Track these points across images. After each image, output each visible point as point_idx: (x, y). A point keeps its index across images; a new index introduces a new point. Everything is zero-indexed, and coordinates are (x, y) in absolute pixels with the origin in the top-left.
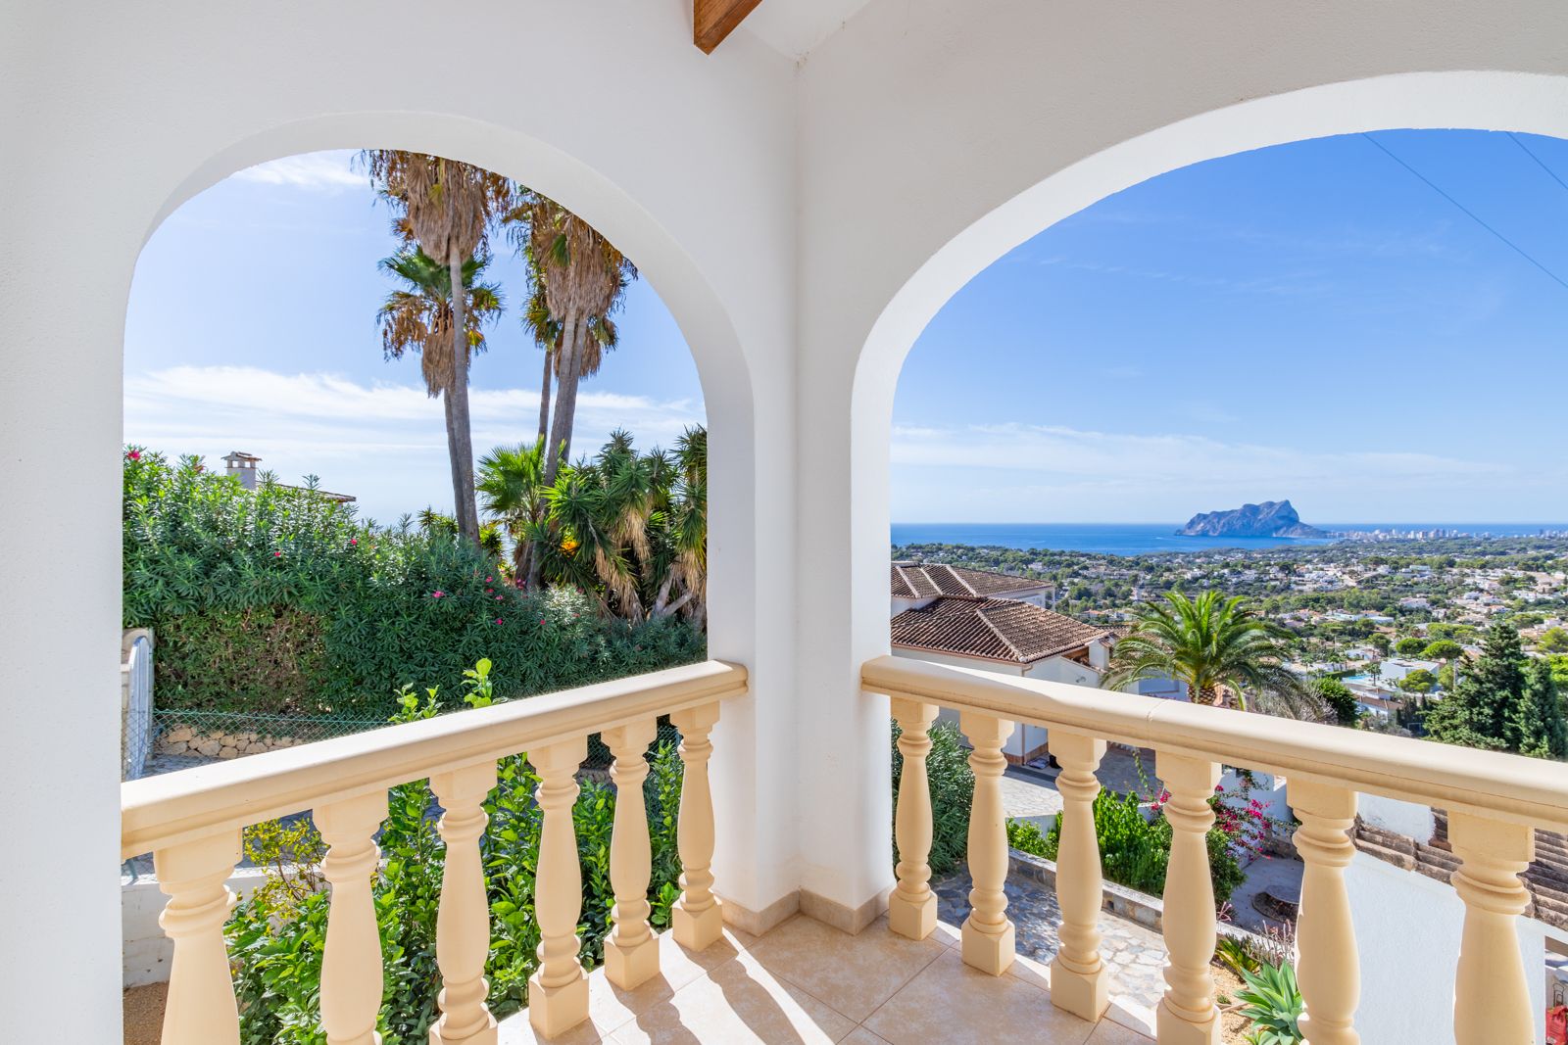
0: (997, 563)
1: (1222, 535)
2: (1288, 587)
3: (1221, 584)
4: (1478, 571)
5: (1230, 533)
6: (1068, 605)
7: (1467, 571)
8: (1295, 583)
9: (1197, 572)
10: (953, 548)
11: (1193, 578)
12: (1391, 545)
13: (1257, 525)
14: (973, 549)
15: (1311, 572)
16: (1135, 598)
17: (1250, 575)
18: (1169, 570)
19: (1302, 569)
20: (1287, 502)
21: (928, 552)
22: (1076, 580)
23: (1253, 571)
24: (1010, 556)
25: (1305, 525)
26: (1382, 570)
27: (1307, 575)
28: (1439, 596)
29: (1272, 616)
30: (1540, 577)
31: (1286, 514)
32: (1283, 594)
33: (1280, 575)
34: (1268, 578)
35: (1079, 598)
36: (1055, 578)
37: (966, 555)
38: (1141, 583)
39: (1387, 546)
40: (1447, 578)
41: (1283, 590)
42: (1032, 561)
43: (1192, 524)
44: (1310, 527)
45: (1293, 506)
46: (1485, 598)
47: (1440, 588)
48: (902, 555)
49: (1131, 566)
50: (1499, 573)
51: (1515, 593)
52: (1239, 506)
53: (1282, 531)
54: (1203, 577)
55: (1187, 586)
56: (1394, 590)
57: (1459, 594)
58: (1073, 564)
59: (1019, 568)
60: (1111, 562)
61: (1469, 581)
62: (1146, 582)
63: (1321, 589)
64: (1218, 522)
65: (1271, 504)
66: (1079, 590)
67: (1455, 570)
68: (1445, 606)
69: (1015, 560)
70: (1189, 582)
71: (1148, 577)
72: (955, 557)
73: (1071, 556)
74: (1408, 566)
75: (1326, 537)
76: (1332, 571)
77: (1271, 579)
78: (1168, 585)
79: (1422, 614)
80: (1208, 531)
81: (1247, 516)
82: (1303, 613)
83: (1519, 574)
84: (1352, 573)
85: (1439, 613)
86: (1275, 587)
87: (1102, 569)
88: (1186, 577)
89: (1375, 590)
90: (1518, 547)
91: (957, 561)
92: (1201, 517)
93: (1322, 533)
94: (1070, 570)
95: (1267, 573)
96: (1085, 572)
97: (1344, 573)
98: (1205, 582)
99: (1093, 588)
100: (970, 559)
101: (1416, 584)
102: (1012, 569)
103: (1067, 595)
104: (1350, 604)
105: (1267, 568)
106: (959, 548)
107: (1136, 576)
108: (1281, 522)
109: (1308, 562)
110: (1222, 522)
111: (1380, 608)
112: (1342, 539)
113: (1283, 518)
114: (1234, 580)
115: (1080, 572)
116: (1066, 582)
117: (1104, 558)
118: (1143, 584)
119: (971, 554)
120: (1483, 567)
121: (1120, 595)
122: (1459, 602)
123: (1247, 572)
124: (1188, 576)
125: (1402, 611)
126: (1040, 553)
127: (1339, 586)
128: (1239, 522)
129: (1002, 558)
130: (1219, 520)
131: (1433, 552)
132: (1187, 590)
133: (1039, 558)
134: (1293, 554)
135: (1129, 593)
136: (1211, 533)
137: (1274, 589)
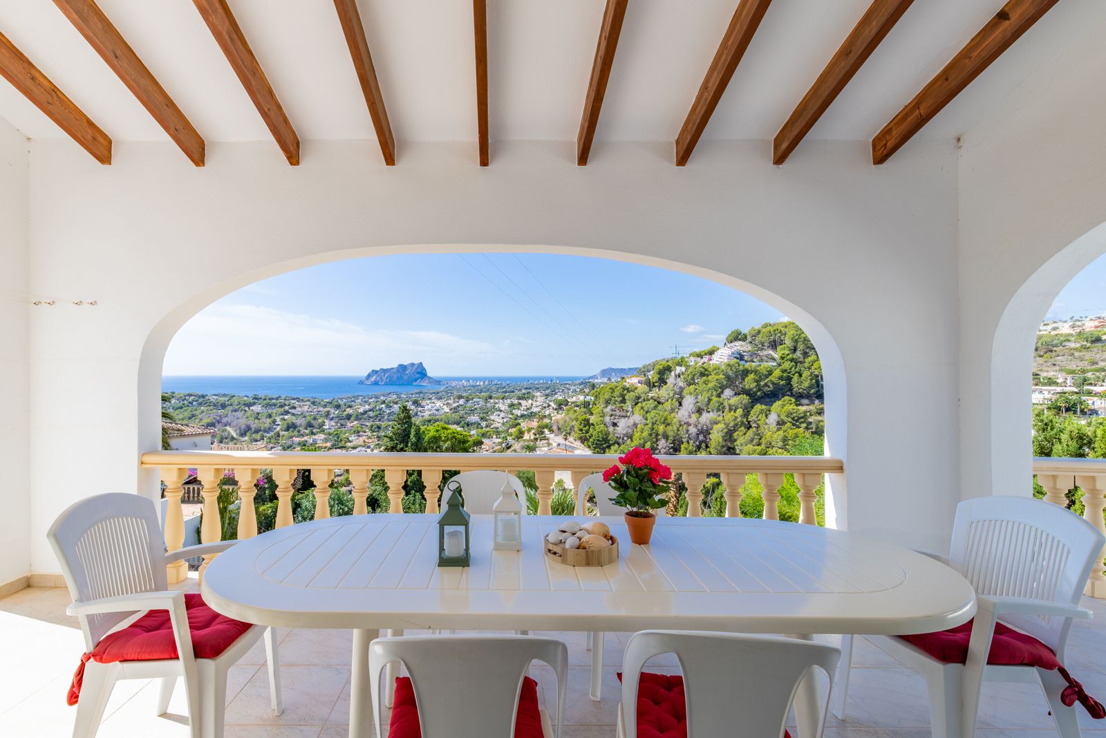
0: (223, 406)
1: (386, 384)
3: (380, 414)
4: (501, 401)
5: (390, 383)
6: (279, 436)
7: (497, 401)
8: (420, 411)
9: (367, 407)
10: (185, 396)
11: (364, 411)
12: (469, 388)
13: (406, 377)
14: (203, 396)
15: (428, 405)
16: (327, 427)
18: (350, 407)
19: (424, 403)
20: (421, 363)
22: (286, 417)
24: (235, 400)
25: (430, 378)
26: (462, 402)
27: (426, 407)
28: (484, 415)
30: (524, 403)
31: (420, 370)
33: (413, 407)
35: (287, 430)
36: (270, 416)
37: (197, 401)
38: (331, 416)
39: (467, 389)
40: (489, 405)
42: (254, 404)
43: (369, 376)
44: (432, 378)
45: (424, 366)
46: (502, 415)
47: (485, 411)
49: (326, 405)
50: (509, 401)
51: (514, 411)
52: (395, 366)
53: (418, 381)
54: (370, 410)
55: (360, 417)
56: (466, 413)
57: (493, 413)
58: (285, 405)
59: (242, 410)
60: (314, 403)
61: (497, 406)
62: (335, 416)
63: (433, 414)
64: (384, 376)
65: (413, 365)
66: (288, 424)
67: (492, 401)
68: (486, 421)
69: (239, 404)
70: (362, 414)
71: (337, 412)
72: (186, 402)
73: (285, 399)
74: (472, 400)
75: (440, 384)
76: (439, 404)
78: (349, 417)
79: (475, 426)
80: (378, 381)
81: (399, 372)
83: (516, 402)
84: (448, 404)
85: (484, 424)
87: (306, 408)
88: (359, 411)
89: (458, 413)
90: (518, 388)
91: (188, 406)
92: (375, 372)
93: (438, 382)
94: (282, 410)
96: (293, 411)
97: (444, 405)
98: (371, 414)
99: (300, 421)
100: (200, 404)
101: (476, 409)
102: (236, 411)
103: (278, 428)
106: (190, 395)
107: (328, 412)
108: (418, 376)
109: (430, 399)
110: (386, 375)
113: (418, 373)
114: (388, 411)
115: (290, 410)
116: (278, 419)
117: (309, 401)
118: (333, 418)
119: (201, 400)
120: (503, 398)
121: (316, 426)
122: (492, 417)
123: (395, 406)
124: (361, 410)
126: (261, 398)
127: (441, 412)
128: (396, 376)
129: (229, 403)
130: (385, 374)
131: (485, 392)
132: (360, 419)
133: (259, 402)
134: (422, 395)
135: (323, 424)
136: (380, 383)
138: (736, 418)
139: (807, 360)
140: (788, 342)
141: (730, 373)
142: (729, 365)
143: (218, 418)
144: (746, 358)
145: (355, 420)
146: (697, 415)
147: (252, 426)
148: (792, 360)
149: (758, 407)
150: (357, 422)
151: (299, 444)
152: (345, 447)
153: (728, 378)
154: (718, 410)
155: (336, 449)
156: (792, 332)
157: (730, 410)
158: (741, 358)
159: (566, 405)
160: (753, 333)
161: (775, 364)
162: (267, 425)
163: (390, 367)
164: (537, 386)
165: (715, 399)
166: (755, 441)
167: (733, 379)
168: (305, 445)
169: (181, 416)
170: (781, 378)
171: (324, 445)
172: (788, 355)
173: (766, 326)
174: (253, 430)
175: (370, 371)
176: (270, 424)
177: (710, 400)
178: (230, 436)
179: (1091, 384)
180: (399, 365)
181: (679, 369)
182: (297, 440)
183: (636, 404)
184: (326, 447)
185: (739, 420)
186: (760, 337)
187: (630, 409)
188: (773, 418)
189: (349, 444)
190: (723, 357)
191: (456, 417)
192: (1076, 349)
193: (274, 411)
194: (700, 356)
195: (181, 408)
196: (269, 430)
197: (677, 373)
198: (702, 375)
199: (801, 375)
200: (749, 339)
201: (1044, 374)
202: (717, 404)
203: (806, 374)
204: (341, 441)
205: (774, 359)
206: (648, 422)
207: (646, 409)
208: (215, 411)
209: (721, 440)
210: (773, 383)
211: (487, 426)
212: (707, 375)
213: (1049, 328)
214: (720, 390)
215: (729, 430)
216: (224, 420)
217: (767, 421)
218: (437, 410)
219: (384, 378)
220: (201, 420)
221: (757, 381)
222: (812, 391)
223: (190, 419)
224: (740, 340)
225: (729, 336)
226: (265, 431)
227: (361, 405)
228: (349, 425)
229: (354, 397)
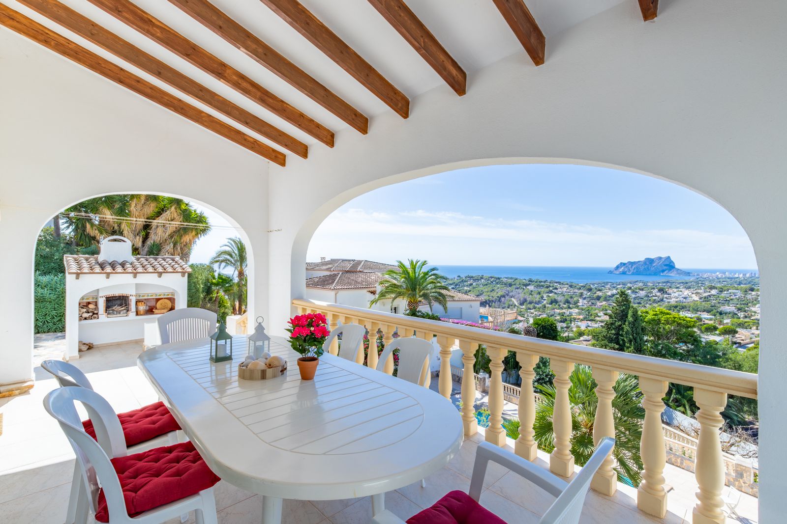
0: (510, 285)
1: (633, 274)
2: (662, 300)
5: (638, 272)
6: (545, 307)
8: (666, 298)
9: (615, 291)
10: (489, 278)
11: (612, 294)
12: (724, 280)
13: (653, 269)
14: (499, 278)
15: (675, 293)
16: (581, 304)
17: (643, 294)
18: (600, 290)
19: (670, 291)
20: (669, 257)
21: (476, 279)
22: (550, 295)
23: (644, 292)
24: (517, 282)
25: (678, 269)
26: (714, 292)
27: (673, 294)
28: (742, 306)
31: (668, 263)
32: (659, 304)
33: (658, 294)
34: (652, 295)
35: (551, 303)
36: (539, 293)
37: (495, 281)
38: (584, 296)
39: (721, 280)
40: (749, 297)
41: (659, 302)
42: (529, 284)
43: (618, 267)
44: (681, 270)
45: (672, 259)
47: (744, 302)
48: (462, 281)
49: (580, 288)
52: (642, 259)
53: (666, 272)
55: (608, 299)
56: (719, 303)
57: (754, 305)
58: (550, 286)
59: (521, 288)
60: (571, 286)
62: (587, 296)
63: (680, 301)
64: (632, 267)
65: (660, 258)
66: (552, 299)
67: (753, 293)
68: (745, 311)
69: (520, 284)
70: (610, 296)
71: (589, 294)
72: (489, 282)
73: (550, 283)
74: (728, 291)
75: (690, 275)
76: (686, 292)
77: (653, 296)
78: (598, 298)
79: (731, 315)
80: (626, 272)
81: (647, 264)
84: (697, 293)
85: (741, 315)
86: (655, 300)
87: (565, 289)
88: (608, 294)
89: (709, 302)
92: (622, 264)
93: (688, 273)
94: (548, 290)
95: (651, 292)
96: (555, 291)
97: (693, 294)
99: (559, 298)
100: (497, 283)
101: (732, 300)
102: (518, 288)
103: (545, 302)
104: (694, 309)
105: (652, 290)
106: (492, 277)
107: (582, 293)
108: (665, 268)
109: (677, 288)
110: (633, 267)
111: (708, 311)
112: (698, 277)
113: (666, 265)
114: (634, 296)
115: (553, 290)
116: (545, 296)
117: (567, 284)
118: (585, 297)
119: (498, 281)
121: (572, 303)
122: (753, 309)
123: (641, 292)
124: (609, 293)
125: (721, 313)
126: (534, 281)
127: (689, 300)
128: (643, 267)
129: (514, 283)
130: (632, 265)
131: (745, 284)
132: (609, 300)
133: (533, 284)
134: (668, 284)
135: (578, 302)
136: (627, 273)
137: (655, 301)
143: (507, 293)
145: (604, 301)
147: (528, 299)
150: (605, 302)
151: (559, 314)
152: (595, 320)
155: (587, 321)
162: (537, 299)
163: (637, 260)
168: (563, 316)
169: (487, 290)
171: (578, 317)
174: (528, 301)
175: (619, 263)
176: (539, 298)
178: (514, 305)
180: (646, 259)
182: (558, 311)
184: (579, 319)
189: (598, 319)
191: (707, 305)
193: (543, 290)
195: (487, 285)
196: (538, 303)
204: (591, 315)
208: (505, 288)
211: (746, 317)
216: (511, 294)
218: (685, 298)
220: (497, 293)
223: (491, 291)
226: (536, 303)
227: (609, 289)
228: (599, 304)
229: (604, 283)
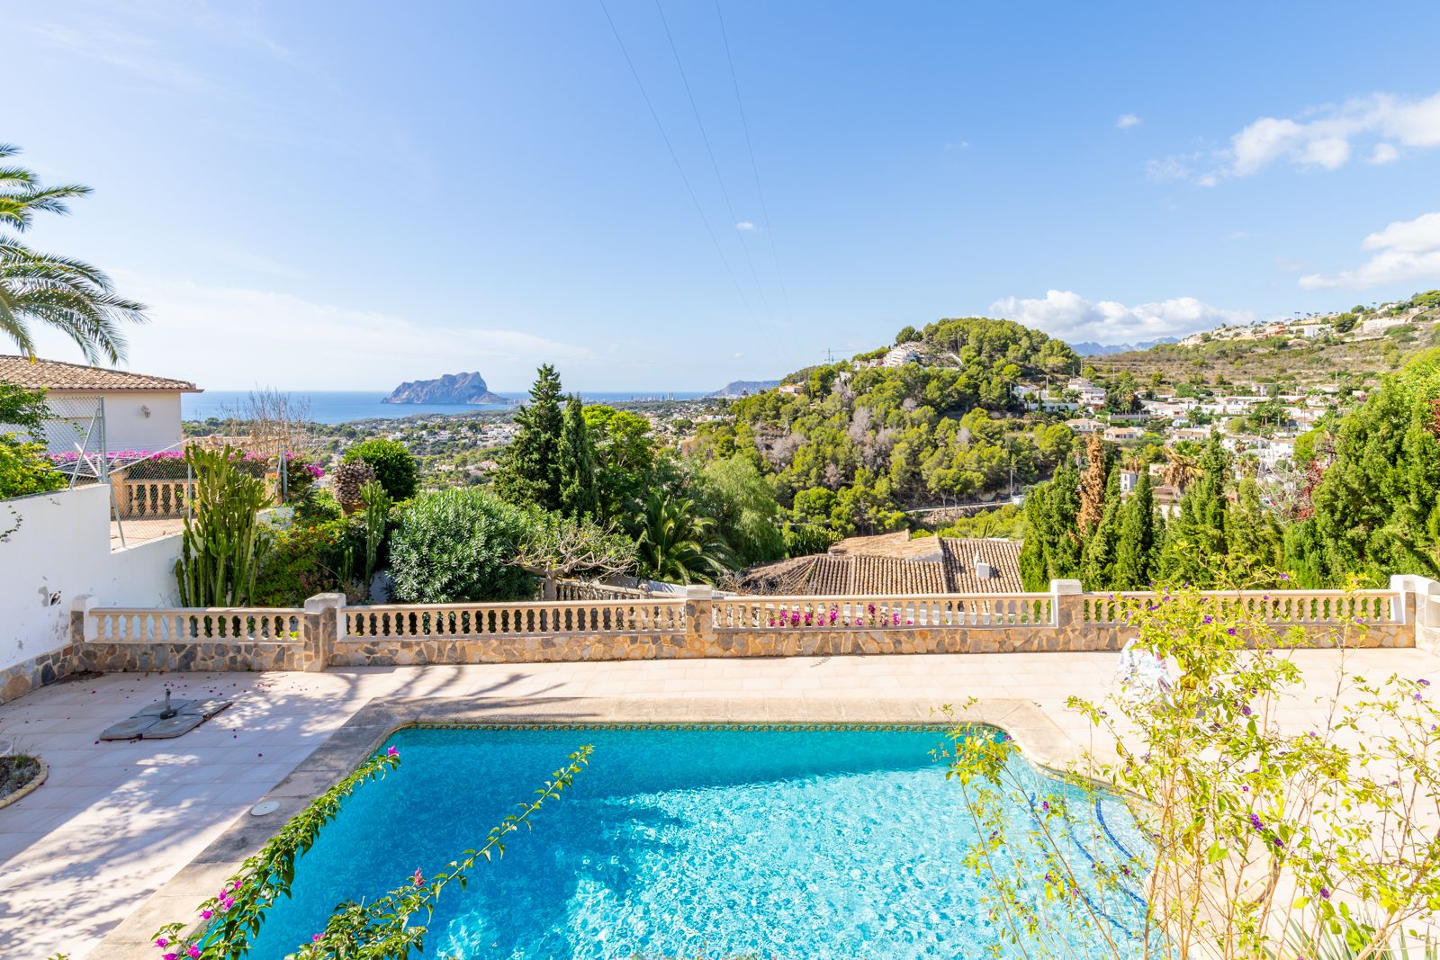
1: (424, 403)
2: (475, 444)
3: (420, 444)
5: (432, 400)
8: (481, 440)
9: (399, 435)
13: (455, 393)
15: (493, 431)
17: (445, 435)
18: (371, 434)
19: (485, 428)
20: (478, 373)
23: (448, 432)
25: (492, 394)
27: (489, 433)
29: (460, 469)
31: (477, 383)
32: (471, 450)
33: (469, 434)
34: (459, 437)
41: (470, 447)
43: (398, 392)
44: (495, 395)
45: (482, 377)
49: (332, 433)
52: (439, 376)
53: (474, 398)
60: (311, 430)
64: (422, 391)
65: (465, 375)
75: (505, 403)
77: (462, 438)
80: (413, 399)
81: (446, 385)
82: (485, 464)
86: (465, 444)
88: (387, 440)
92: (406, 386)
93: (504, 400)
95: (458, 432)
105: (460, 429)
107: (337, 442)
108: (473, 391)
109: (494, 423)
110: (425, 391)
112: (516, 404)
113: (474, 387)
114: (432, 440)
123: (442, 432)
124: (390, 439)
126: (222, 424)
128: (440, 391)
130: (422, 388)
134: (480, 418)
136: (415, 401)
137: (465, 447)
138: (921, 435)
139: (995, 364)
140: (972, 343)
141: (909, 379)
142: (907, 369)
144: (923, 361)
146: (874, 432)
148: (979, 364)
149: (946, 421)
153: (907, 385)
154: (898, 426)
156: (977, 330)
157: (913, 425)
158: (919, 360)
159: (689, 428)
160: (930, 331)
161: (957, 369)
163: (430, 379)
164: (646, 405)
165: (893, 412)
166: (945, 463)
167: (914, 386)
170: (967, 386)
172: (974, 357)
173: (943, 322)
175: (399, 384)
177: (887, 414)
179: (1283, 393)
180: (444, 376)
181: (844, 375)
183: (795, 419)
185: (924, 437)
186: (937, 337)
187: (787, 426)
188: (964, 434)
190: (897, 358)
192: (1264, 355)
194: (866, 359)
197: (843, 380)
198: (875, 381)
199: (989, 383)
200: (925, 339)
201: (1236, 383)
202: (897, 418)
203: (996, 380)
205: (956, 364)
206: (812, 442)
207: (808, 425)
209: (904, 463)
210: (959, 393)
212: (882, 382)
213: (1232, 333)
214: (898, 400)
215: (914, 451)
217: (958, 438)
218: (507, 438)
219: (422, 395)
221: (941, 389)
222: (1003, 402)
224: (913, 340)
225: (900, 334)
227: (388, 432)
229: (375, 421)
